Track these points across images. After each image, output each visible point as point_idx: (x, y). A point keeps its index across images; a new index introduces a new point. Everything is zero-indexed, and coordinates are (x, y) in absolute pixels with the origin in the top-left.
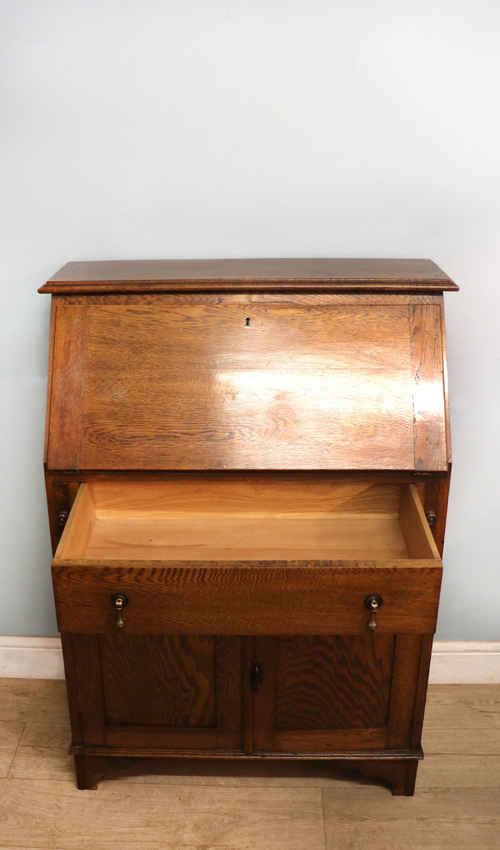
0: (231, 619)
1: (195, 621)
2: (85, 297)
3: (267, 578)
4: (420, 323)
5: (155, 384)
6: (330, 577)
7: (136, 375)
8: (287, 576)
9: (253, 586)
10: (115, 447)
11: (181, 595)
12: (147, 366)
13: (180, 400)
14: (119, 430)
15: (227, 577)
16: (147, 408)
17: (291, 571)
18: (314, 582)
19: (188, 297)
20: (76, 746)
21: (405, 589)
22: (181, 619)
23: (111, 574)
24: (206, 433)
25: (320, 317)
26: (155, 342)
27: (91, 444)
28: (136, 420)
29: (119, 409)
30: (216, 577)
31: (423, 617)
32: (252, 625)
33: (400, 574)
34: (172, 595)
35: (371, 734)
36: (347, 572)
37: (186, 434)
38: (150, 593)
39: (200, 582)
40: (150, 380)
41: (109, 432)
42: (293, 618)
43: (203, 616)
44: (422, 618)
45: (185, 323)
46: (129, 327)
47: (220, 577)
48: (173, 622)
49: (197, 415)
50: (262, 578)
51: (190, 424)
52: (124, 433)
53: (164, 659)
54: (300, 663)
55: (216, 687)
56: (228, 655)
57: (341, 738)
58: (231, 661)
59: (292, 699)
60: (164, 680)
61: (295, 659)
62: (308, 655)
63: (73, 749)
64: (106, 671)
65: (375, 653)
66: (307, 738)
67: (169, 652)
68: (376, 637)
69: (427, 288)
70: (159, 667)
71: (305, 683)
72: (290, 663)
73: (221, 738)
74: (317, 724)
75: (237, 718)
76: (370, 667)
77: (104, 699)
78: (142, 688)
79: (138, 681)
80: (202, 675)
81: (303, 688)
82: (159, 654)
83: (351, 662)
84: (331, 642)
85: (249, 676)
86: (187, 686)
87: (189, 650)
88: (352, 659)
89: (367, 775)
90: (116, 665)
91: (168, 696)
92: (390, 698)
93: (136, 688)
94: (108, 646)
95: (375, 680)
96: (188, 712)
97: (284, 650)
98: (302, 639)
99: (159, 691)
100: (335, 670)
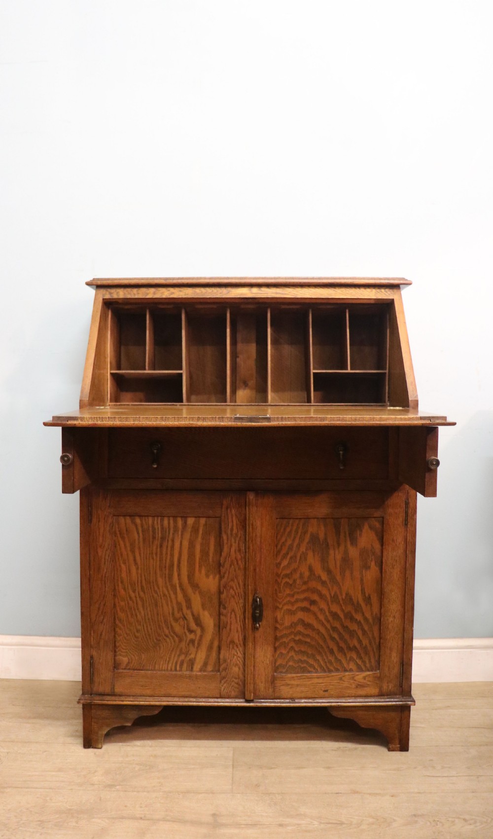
35: (364, 678)
53: (173, 596)
54: (297, 601)
55: (220, 627)
56: (231, 591)
57: (337, 683)
58: (234, 597)
59: (290, 640)
60: (172, 619)
61: (293, 596)
62: (304, 591)
63: (82, 698)
64: (118, 610)
65: (364, 588)
66: (305, 683)
67: (178, 589)
68: (364, 571)
69: (388, 283)
70: (168, 605)
71: (301, 621)
72: (288, 599)
73: (224, 684)
74: (314, 668)
75: (239, 661)
76: (360, 604)
77: (115, 642)
78: (151, 629)
79: (147, 621)
80: (206, 613)
81: (300, 628)
82: (168, 591)
83: (343, 599)
84: (324, 577)
85: (251, 611)
86: (193, 626)
87: (195, 586)
88: (344, 597)
89: (363, 726)
90: (128, 603)
91: (175, 637)
92: (380, 638)
93: (145, 628)
94: (122, 582)
95: (366, 619)
96: (192, 656)
97: (282, 587)
98: (298, 575)
99: (167, 632)
100: (329, 608)
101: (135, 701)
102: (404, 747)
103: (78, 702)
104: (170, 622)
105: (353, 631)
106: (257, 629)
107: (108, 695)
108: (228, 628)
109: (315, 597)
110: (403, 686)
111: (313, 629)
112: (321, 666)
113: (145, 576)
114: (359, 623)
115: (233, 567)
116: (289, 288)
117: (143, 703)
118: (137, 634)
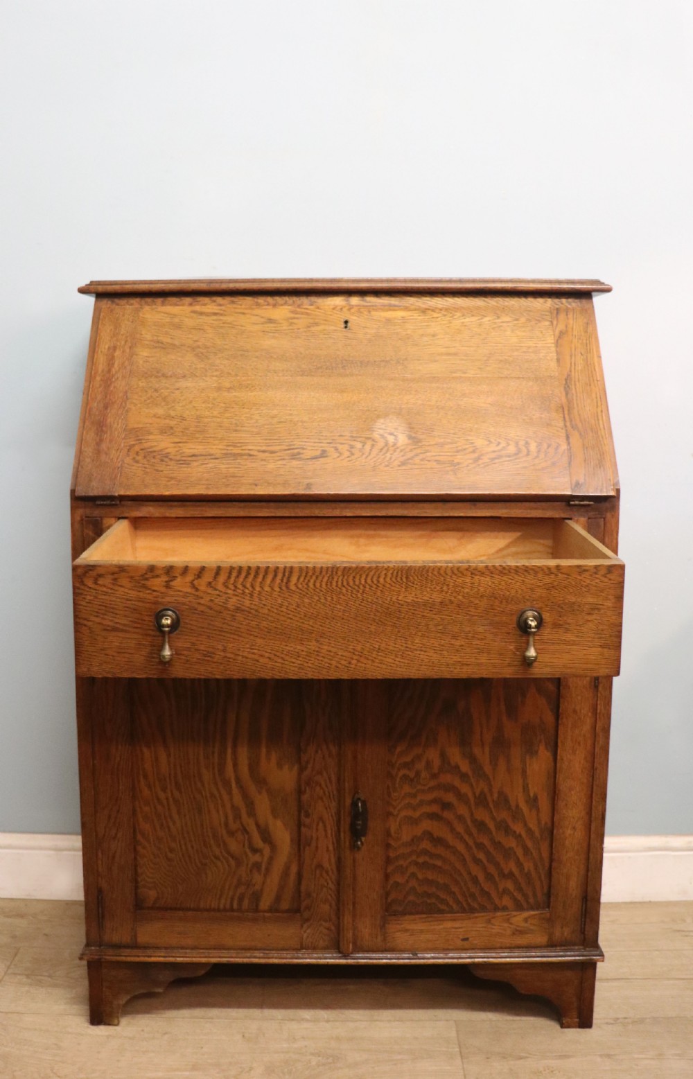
0: (328, 651)
1: (275, 655)
2: (138, 300)
3: (378, 581)
4: (566, 326)
5: (226, 394)
6: (468, 581)
7: (201, 384)
8: (407, 578)
9: (359, 595)
10: (168, 467)
11: (256, 611)
12: (215, 373)
13: (258, 412)
14: (175, 447)
15: (322, 581)
16: (214, 422)
17: (413, 571)
18: (445, 588)
19: (270, 299)
20: (91, 946)
21: (573, 599)
22: (256, 651)
23: (157, 576)
24: (292, 451)
25: (439, 319)
26: (225, 347)
27: (135, 464)
28: (197, 435)
29: (175, 422)
30: (306, 581)
31: (601, 646)
32: (358, 661)
33: (566, 576)
34: (243, 611)
35: (526, 920)
36: (492, 573)
37: (264, 451)
38: (211, 608)
39: (284, 588)
40: (219, 389)
41: (161, 450)
42: (416, 650)
43: (286, 646)
44: (600, 649)
45: (266, 326)
46: (192, 330)
47: (312, 581)
48: (243, 657)
49: (279, 429)
50: (372, 582)
51: (270, 439)
52: (181, 451)
53: (226, 797)
54: (421, 803)
55: (300, 843)
56: (318, 788)
57: (482, 927)
58: (321, 798)
59: (410, 863)
60: (224, 832)
61: (415, 796)
62: (432, 789)
63: (87, 952)
64: (141, 819)
65: (527, 785)
66: (433, 927)
67: (234, 785)
68: (528, 757)
69: (572, 289)
70: (218, 811)
71: (428, 835)
72: (407, 802)
73: (307, 929)
74: (448, 904)
75: (330, 895)
76: (522, 810)
77: (136, 866)
78: (192, 847)
79: (186, 835)
80: (279, 823)
81: (426, 845)
82: (218, 789)
83: (493, 801)
84: (465, 767)
85: (348, 820)
86: (258, 842)
87: (261, 782)
88: (496, 795)
89: (523, 992)
90: (155, 808)
91: (230, 859)
92: (551, 860)
93: (183, 847)
94: (145, 777)
95: (529, 831)
96: (257, 887)
97: (397, 782)
98: (423, 763)
99: (217, 851)
100: (472, 815)
101: (169, 957)
102: (585, 1021)
103: (81, 959)
104: (222, 837)
105: (510, 848)
106: (359, 849)
107: (127, 947)
108: (313, 844)
109: (450, 798)
110: (586, 933)
111: (447, 846)
112: (458, 902)
113: (181, 767)
114: (518, 837)
115: (320, 752)
116: (411, 296)
117: (182, 959)
118: (170, 855)
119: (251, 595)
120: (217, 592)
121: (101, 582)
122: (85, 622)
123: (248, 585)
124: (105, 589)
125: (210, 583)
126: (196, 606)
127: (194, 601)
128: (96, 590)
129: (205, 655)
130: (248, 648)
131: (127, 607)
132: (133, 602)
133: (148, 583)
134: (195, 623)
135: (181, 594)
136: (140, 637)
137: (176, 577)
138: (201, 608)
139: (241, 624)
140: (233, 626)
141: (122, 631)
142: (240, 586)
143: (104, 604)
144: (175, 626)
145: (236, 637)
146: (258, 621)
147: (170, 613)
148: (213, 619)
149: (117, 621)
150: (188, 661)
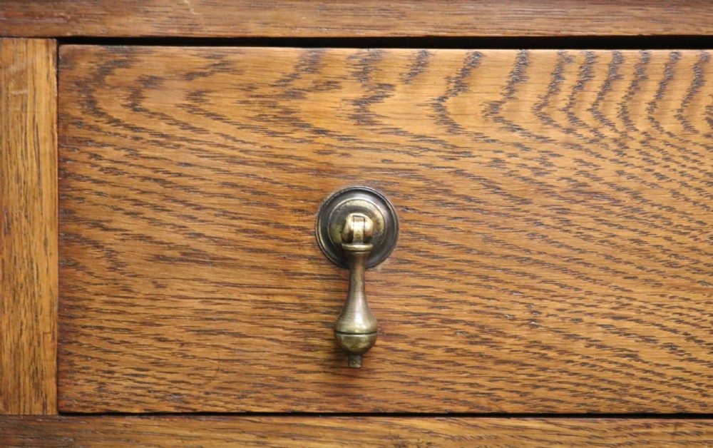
1: (689, 337)
11: (635, 195)
23: (331, 85)
34: (595, 194)
38: (494, 187)
48: (590, 343)
119: (622, 146)
120: (517, 136)
121: (152, 101)
122: (97, 234)
123: (613, 114)
124: (163, 127)
125: (495, 106)
126: (449, 180)
127: (441, 163)
128: (134, 129)
129: (472, 340)
130: (605, 316)
131: (234, 186)
132: (253, 170)
133: (303, 107)
134: (443, 235)
135: (402, 140)
136: (268, 280)
137: (391, 86)
138: (464, 187)
139: (587, 238)
140: (561, 246)
141: (213, 261)
142: (586, 117)
143: (160, 175)
144: (382, 242)
145: (568, 279)
146: (641, 227)
147: (363, 201)
148: (500, 221)
149: (195, 227)
150: (417, 356)
